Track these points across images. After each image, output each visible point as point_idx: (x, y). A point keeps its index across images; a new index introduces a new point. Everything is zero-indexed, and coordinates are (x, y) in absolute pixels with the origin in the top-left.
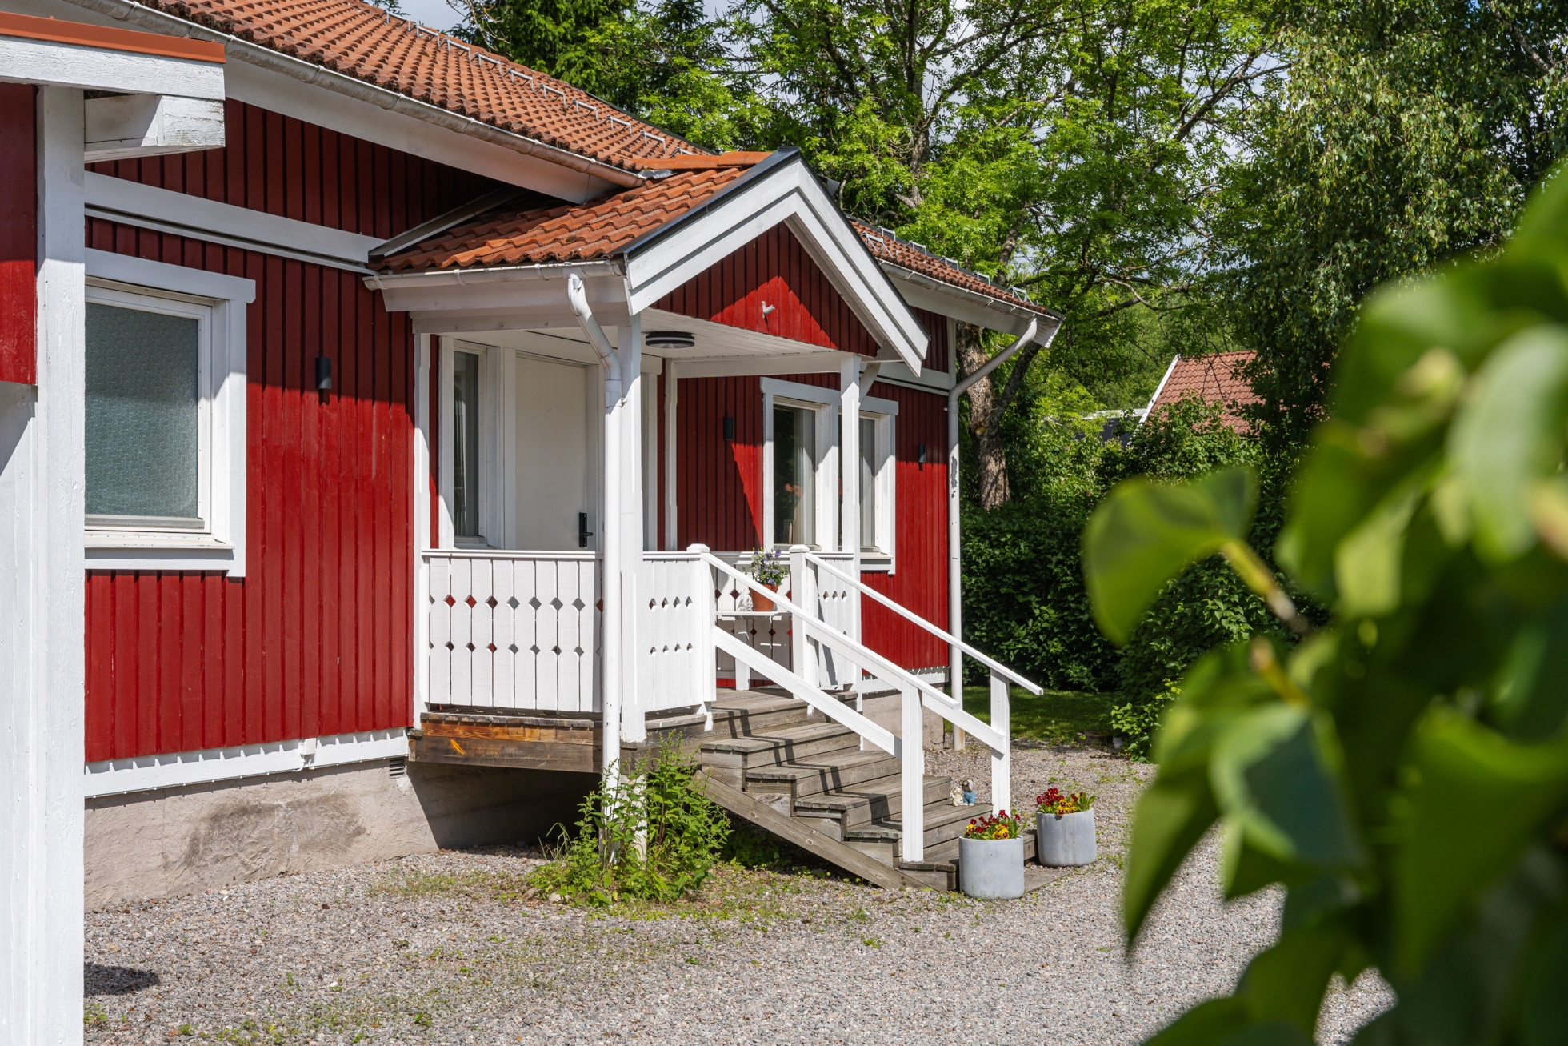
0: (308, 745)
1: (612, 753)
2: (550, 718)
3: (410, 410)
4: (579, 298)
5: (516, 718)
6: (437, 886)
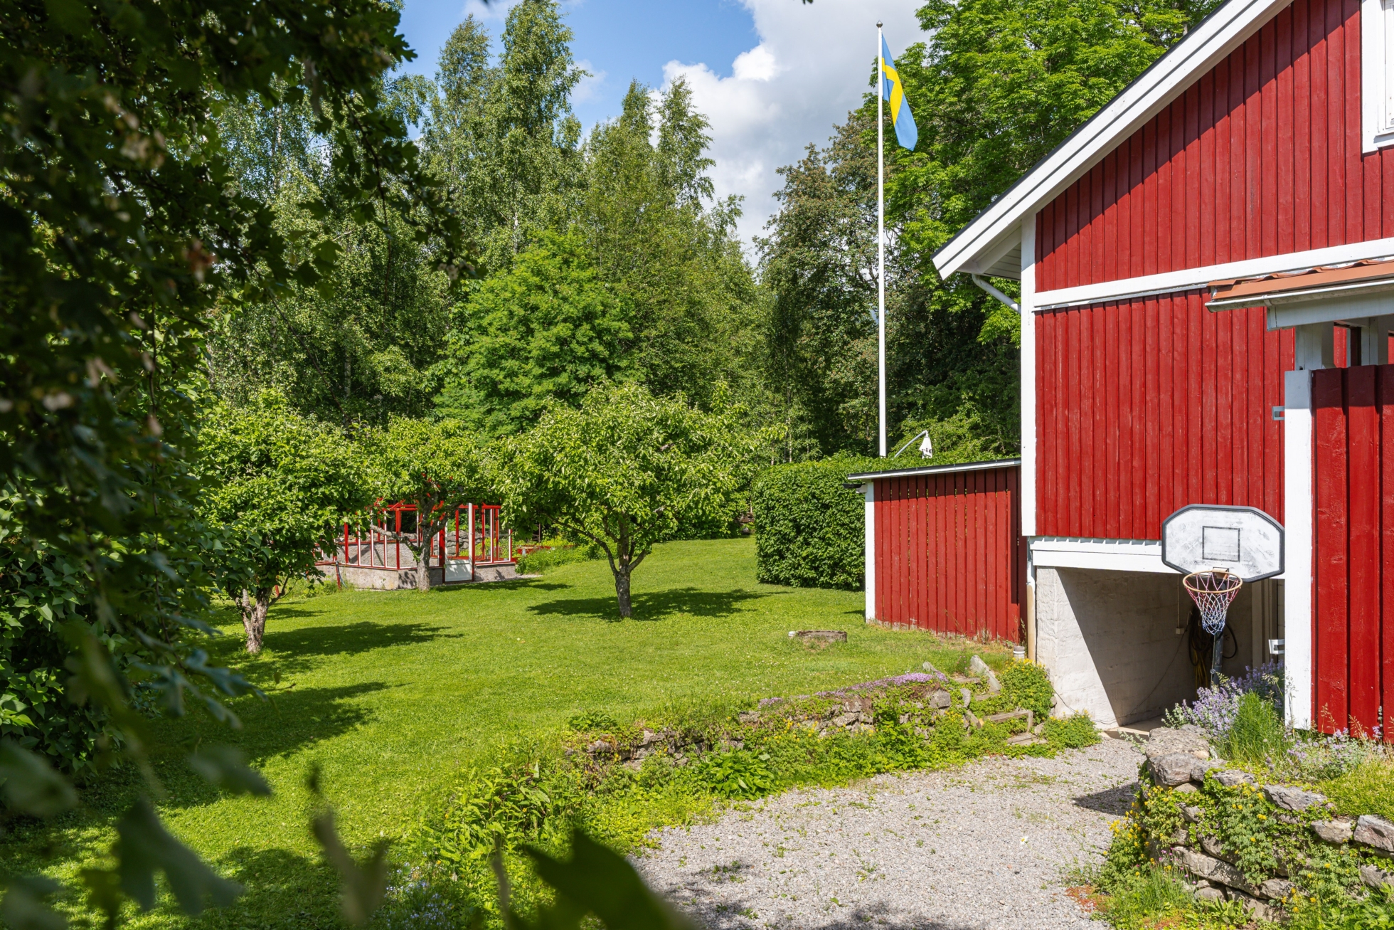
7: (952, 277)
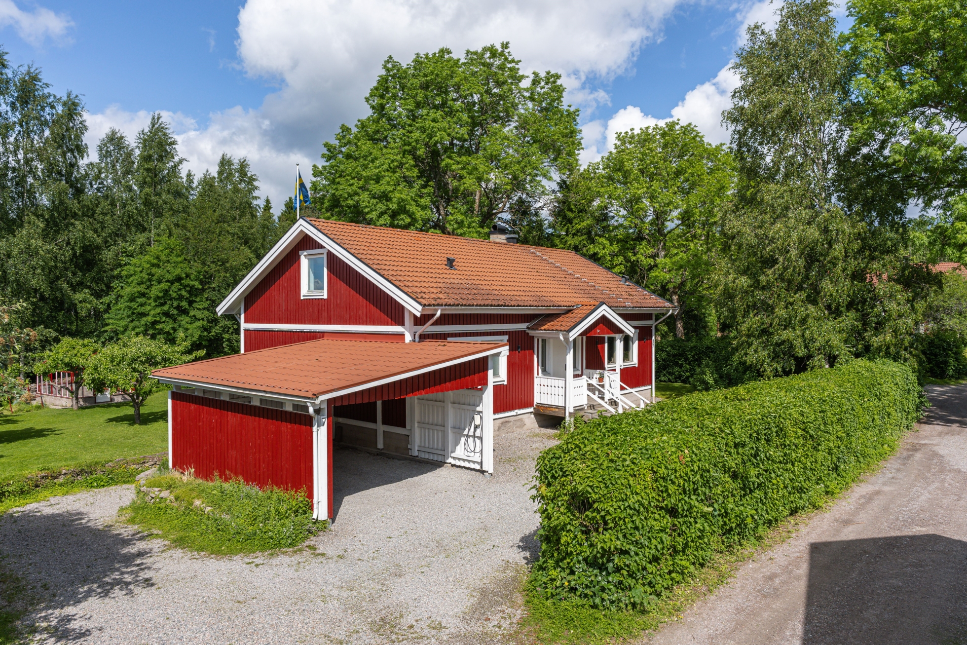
0: (517, 411)
1: (567, 414)
2: (557, 407)
3: (534, 352)
4: (561, 338)
5: (552, 406)
6: (537, 435)
7: (221, 315)
